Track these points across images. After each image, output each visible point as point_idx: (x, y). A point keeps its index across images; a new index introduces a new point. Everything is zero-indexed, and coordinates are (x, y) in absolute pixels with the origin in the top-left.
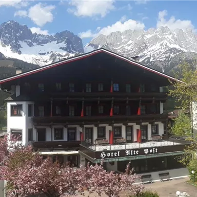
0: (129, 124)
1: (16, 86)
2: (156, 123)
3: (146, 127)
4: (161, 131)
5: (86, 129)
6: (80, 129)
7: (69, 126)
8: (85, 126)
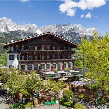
0: (59, 63)
1: (12, 47)
2: (70, 63)
3: (65, 64)
4: (72, 66)
5: (42, 65)
6: (39, 65)
7: (35, 64)
8: (42, 64)
